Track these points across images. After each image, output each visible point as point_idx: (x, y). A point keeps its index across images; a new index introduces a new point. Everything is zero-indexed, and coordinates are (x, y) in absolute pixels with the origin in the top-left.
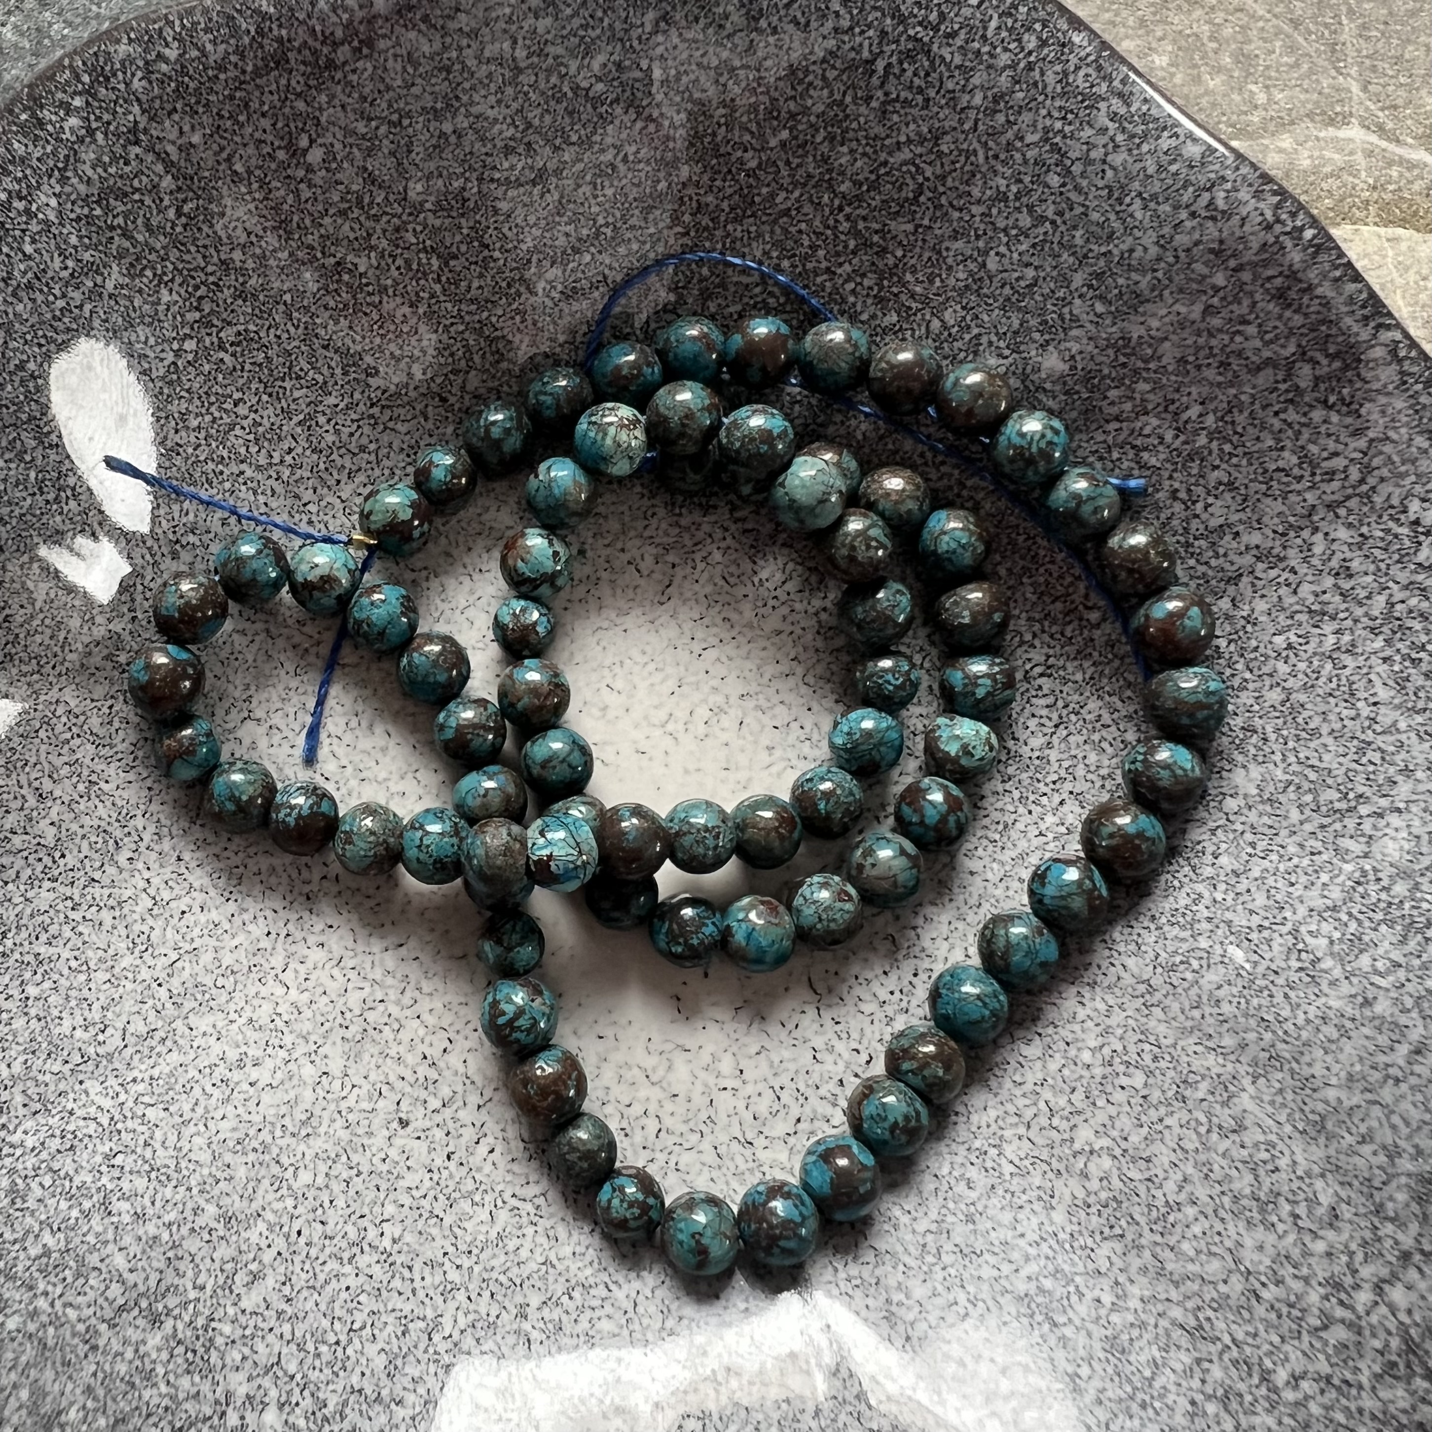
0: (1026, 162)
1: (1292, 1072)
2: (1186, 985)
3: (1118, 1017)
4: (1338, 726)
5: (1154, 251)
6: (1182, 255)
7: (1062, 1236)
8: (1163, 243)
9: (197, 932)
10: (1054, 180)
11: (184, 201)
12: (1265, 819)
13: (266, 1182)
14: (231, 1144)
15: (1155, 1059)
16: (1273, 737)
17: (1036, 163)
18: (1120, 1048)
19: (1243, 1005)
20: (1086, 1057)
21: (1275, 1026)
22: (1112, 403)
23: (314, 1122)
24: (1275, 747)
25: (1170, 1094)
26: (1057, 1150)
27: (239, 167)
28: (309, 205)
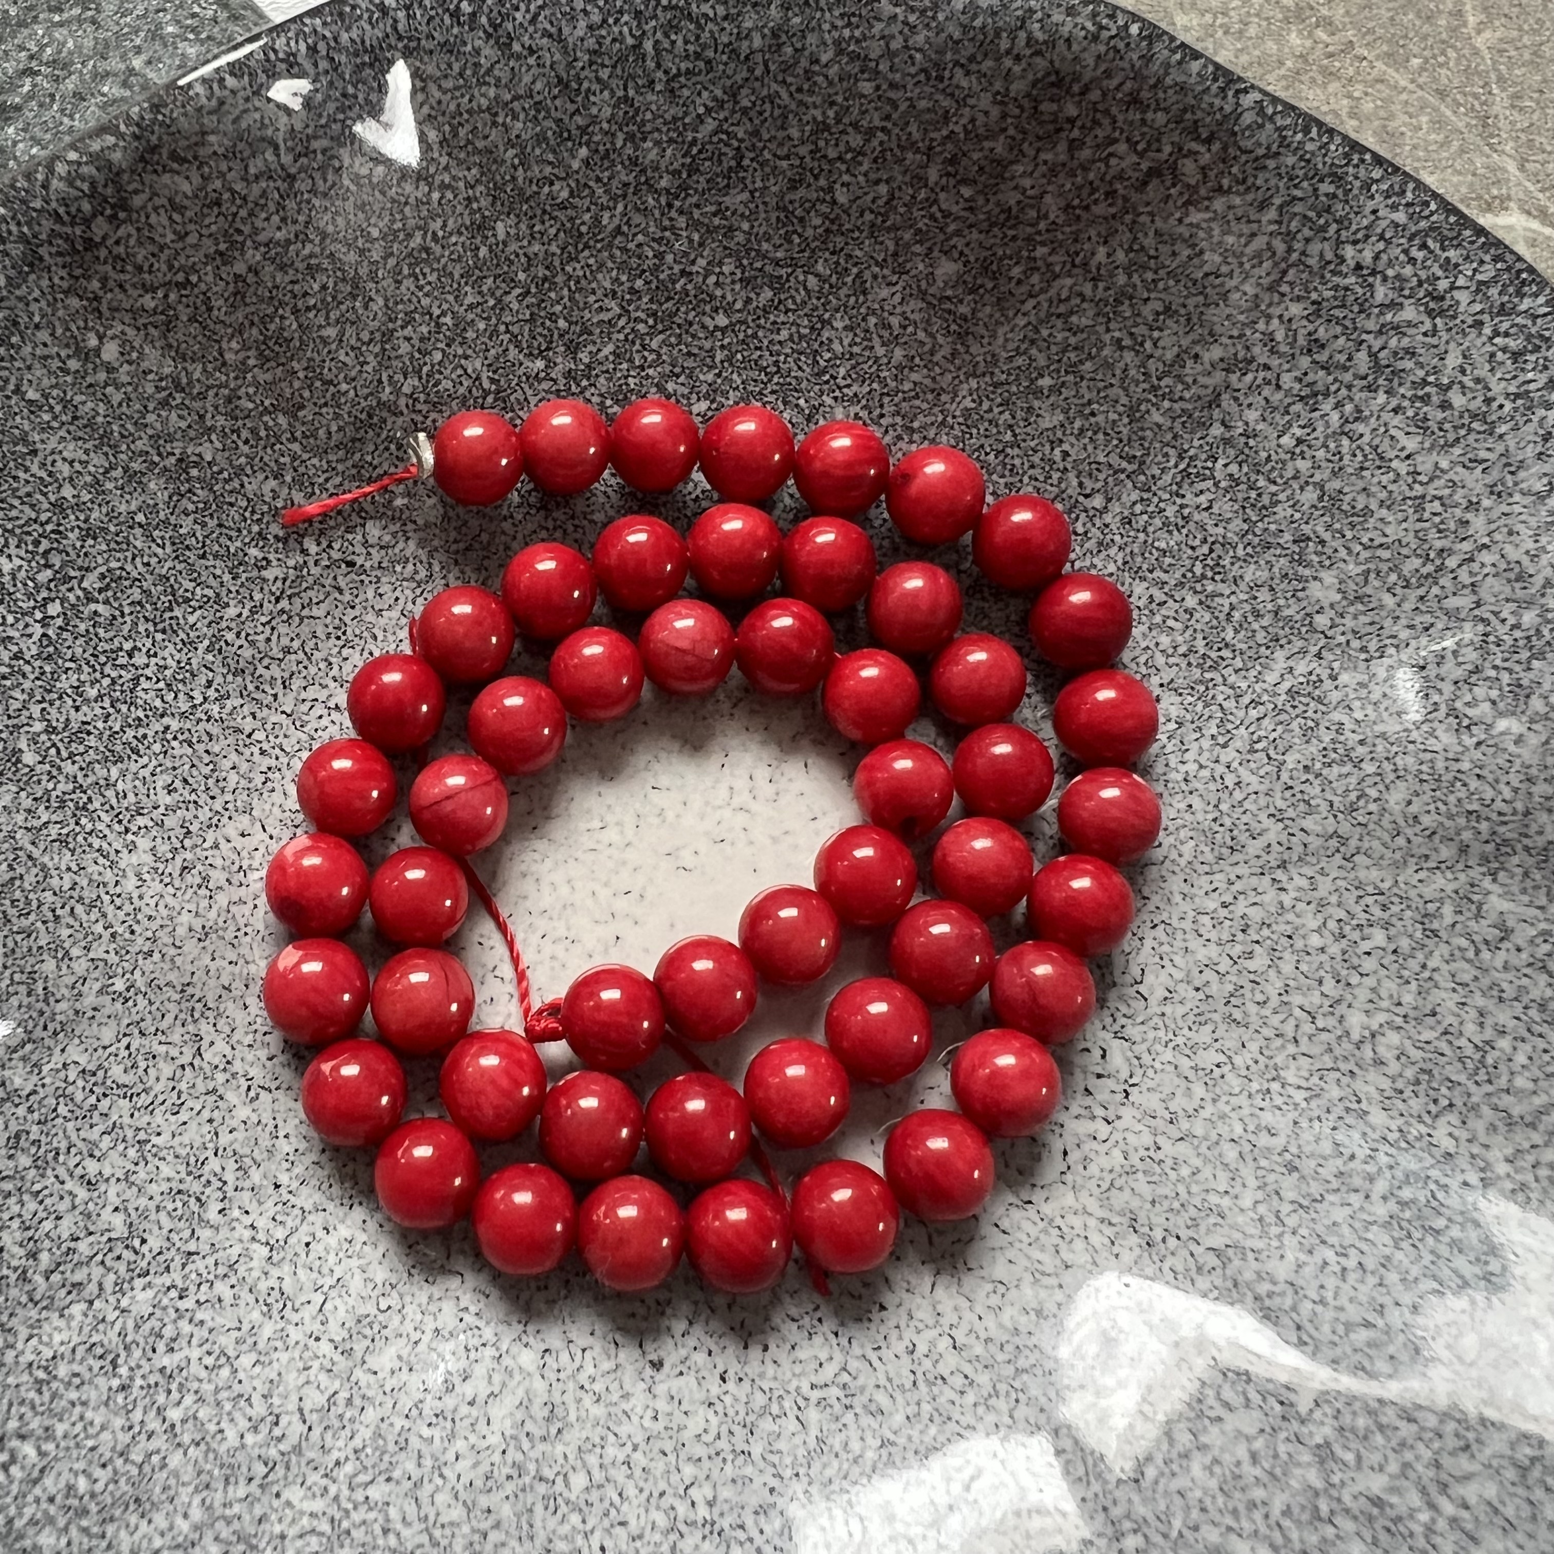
0: (831, 83)
1: (1527, 849)
2: (1374, 817)
3: (1325, 886)
4: (1384, 495)
5: (995, 111)
6: (1025, 102)
7: (1392, 1137)
8: (1001, 99)
9: (332, 1259)
10: (867, 87)
12: (1363, 619)
13: (539, 1509)
14: (479, 1483)
15: (1384, 908)
16: (1327, 536)
17: (841, 80)
18: (1342, 914)
19: (1443, 808)
20: (1315, 941)
21: (1485, 812)
22: (1019, 282)
23: (559, 1411)
24: (1335, 544)
25: (1419, 934)
26: (1338, 1051)
27: (31, 395)
28: (124, 409)
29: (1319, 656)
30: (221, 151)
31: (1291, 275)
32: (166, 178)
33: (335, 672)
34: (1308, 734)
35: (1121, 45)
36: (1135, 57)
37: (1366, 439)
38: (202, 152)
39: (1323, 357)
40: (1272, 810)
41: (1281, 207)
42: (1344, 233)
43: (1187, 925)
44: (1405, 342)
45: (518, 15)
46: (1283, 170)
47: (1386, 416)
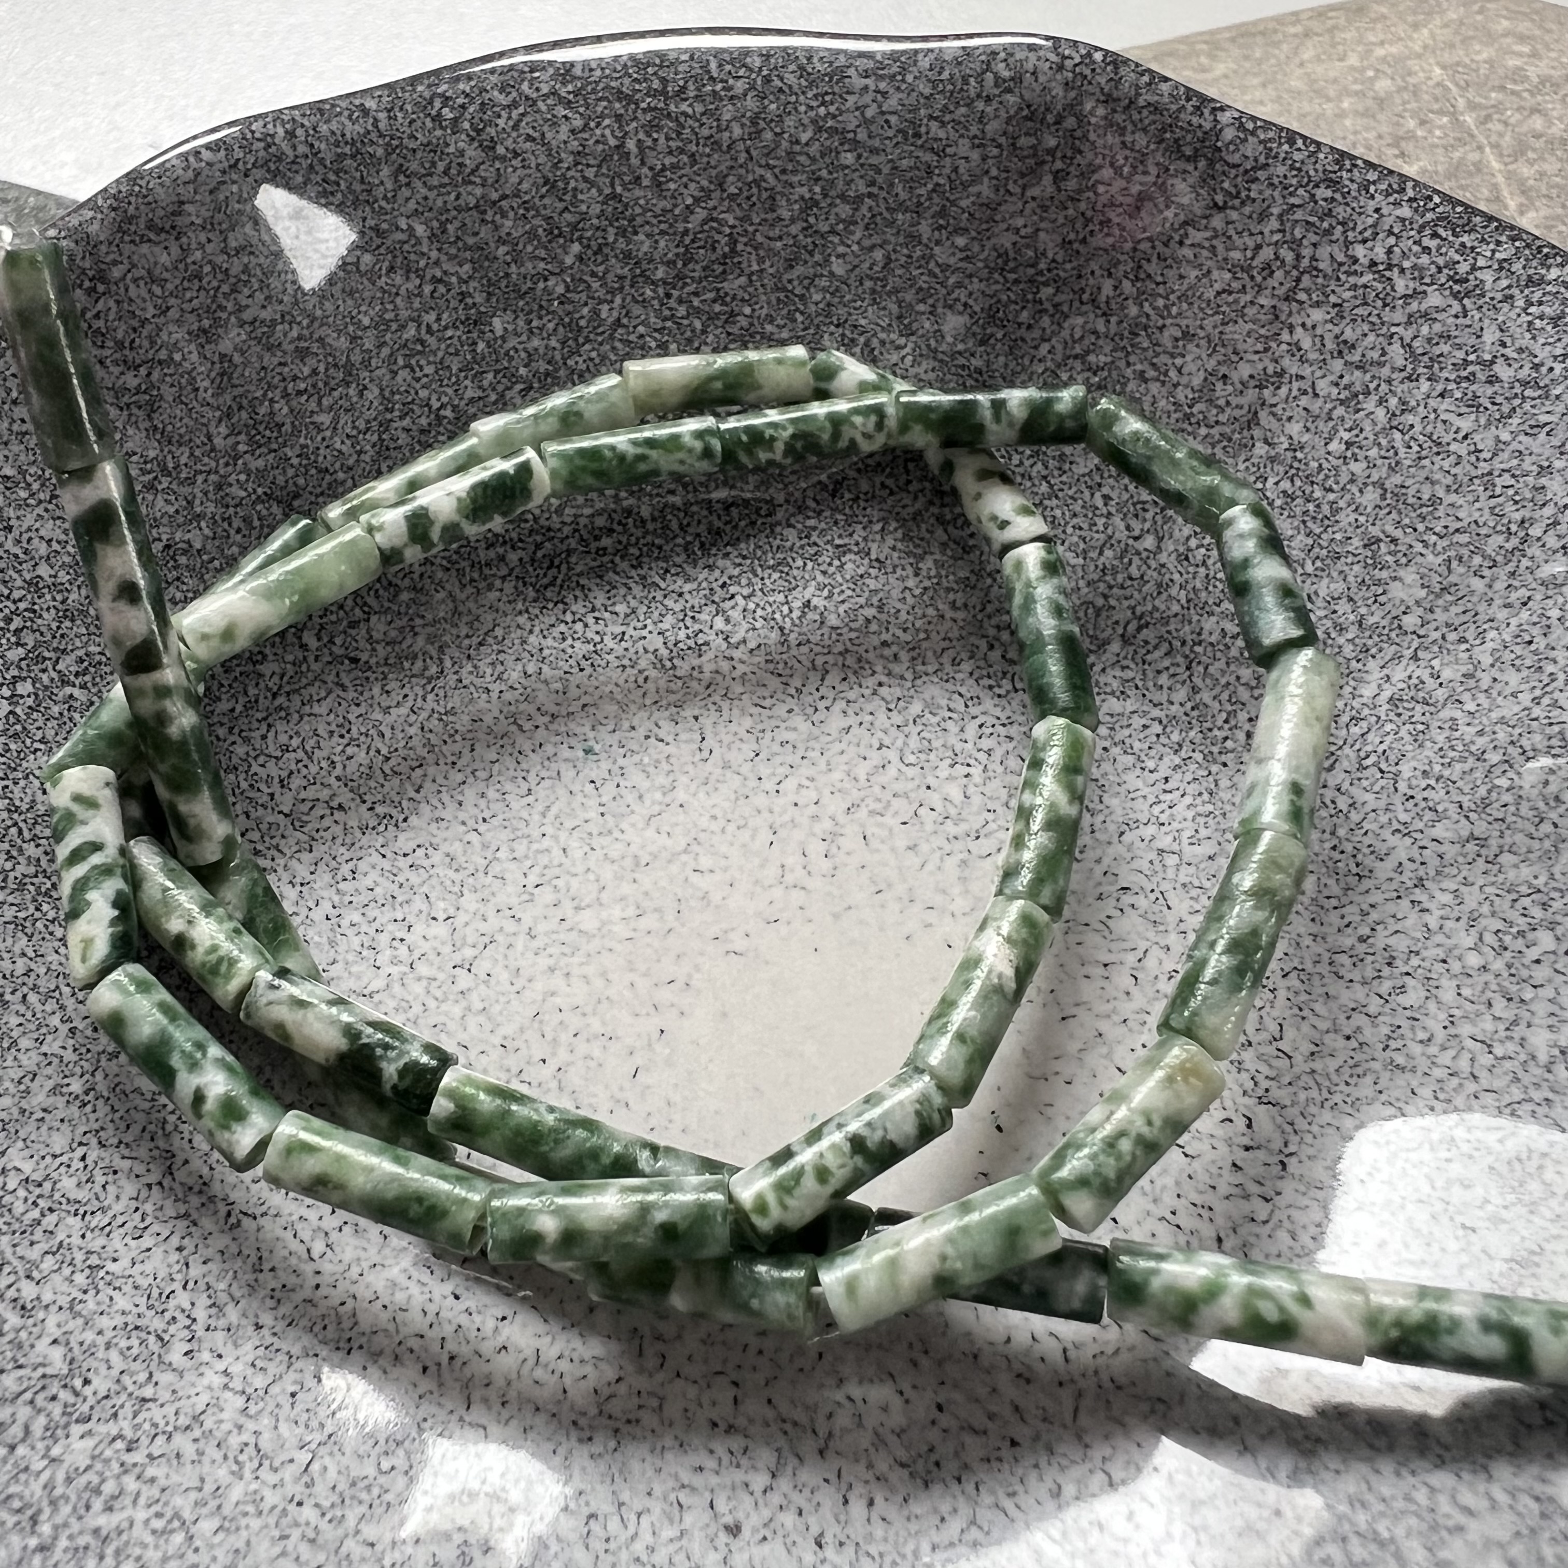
0: (813, 159)
3: (1472, 898)
5: (975, 155)
6: (1002, 140)
8: (978, 143)
10: (849, 158)
12: (1454, 610)
15: (1545, 906)
16: (1398, 533)
17: (823, 155)
18: (1499, 925)
20: (1474, 960)
22: (1029, 327)
24: (1408, 540)
26: (1526, 1079)
29: (1415, 658)
30: (198, 221)
31: (1306, 281)
32: (145, 248)
33: (338, 771)
34: (1418, 739)
35: (1087, 72)
36: (1103, 80)
37: (1418, 428)
38: (180, 221)
39: (1356, 357)
40: (1396, 825)
41: (1280, 216)
42: (1351, 234)
43: (1324, 968)
44: (1437, 327)
45: (501, 122)
46: (1276, 181)
47: (1432, 403)
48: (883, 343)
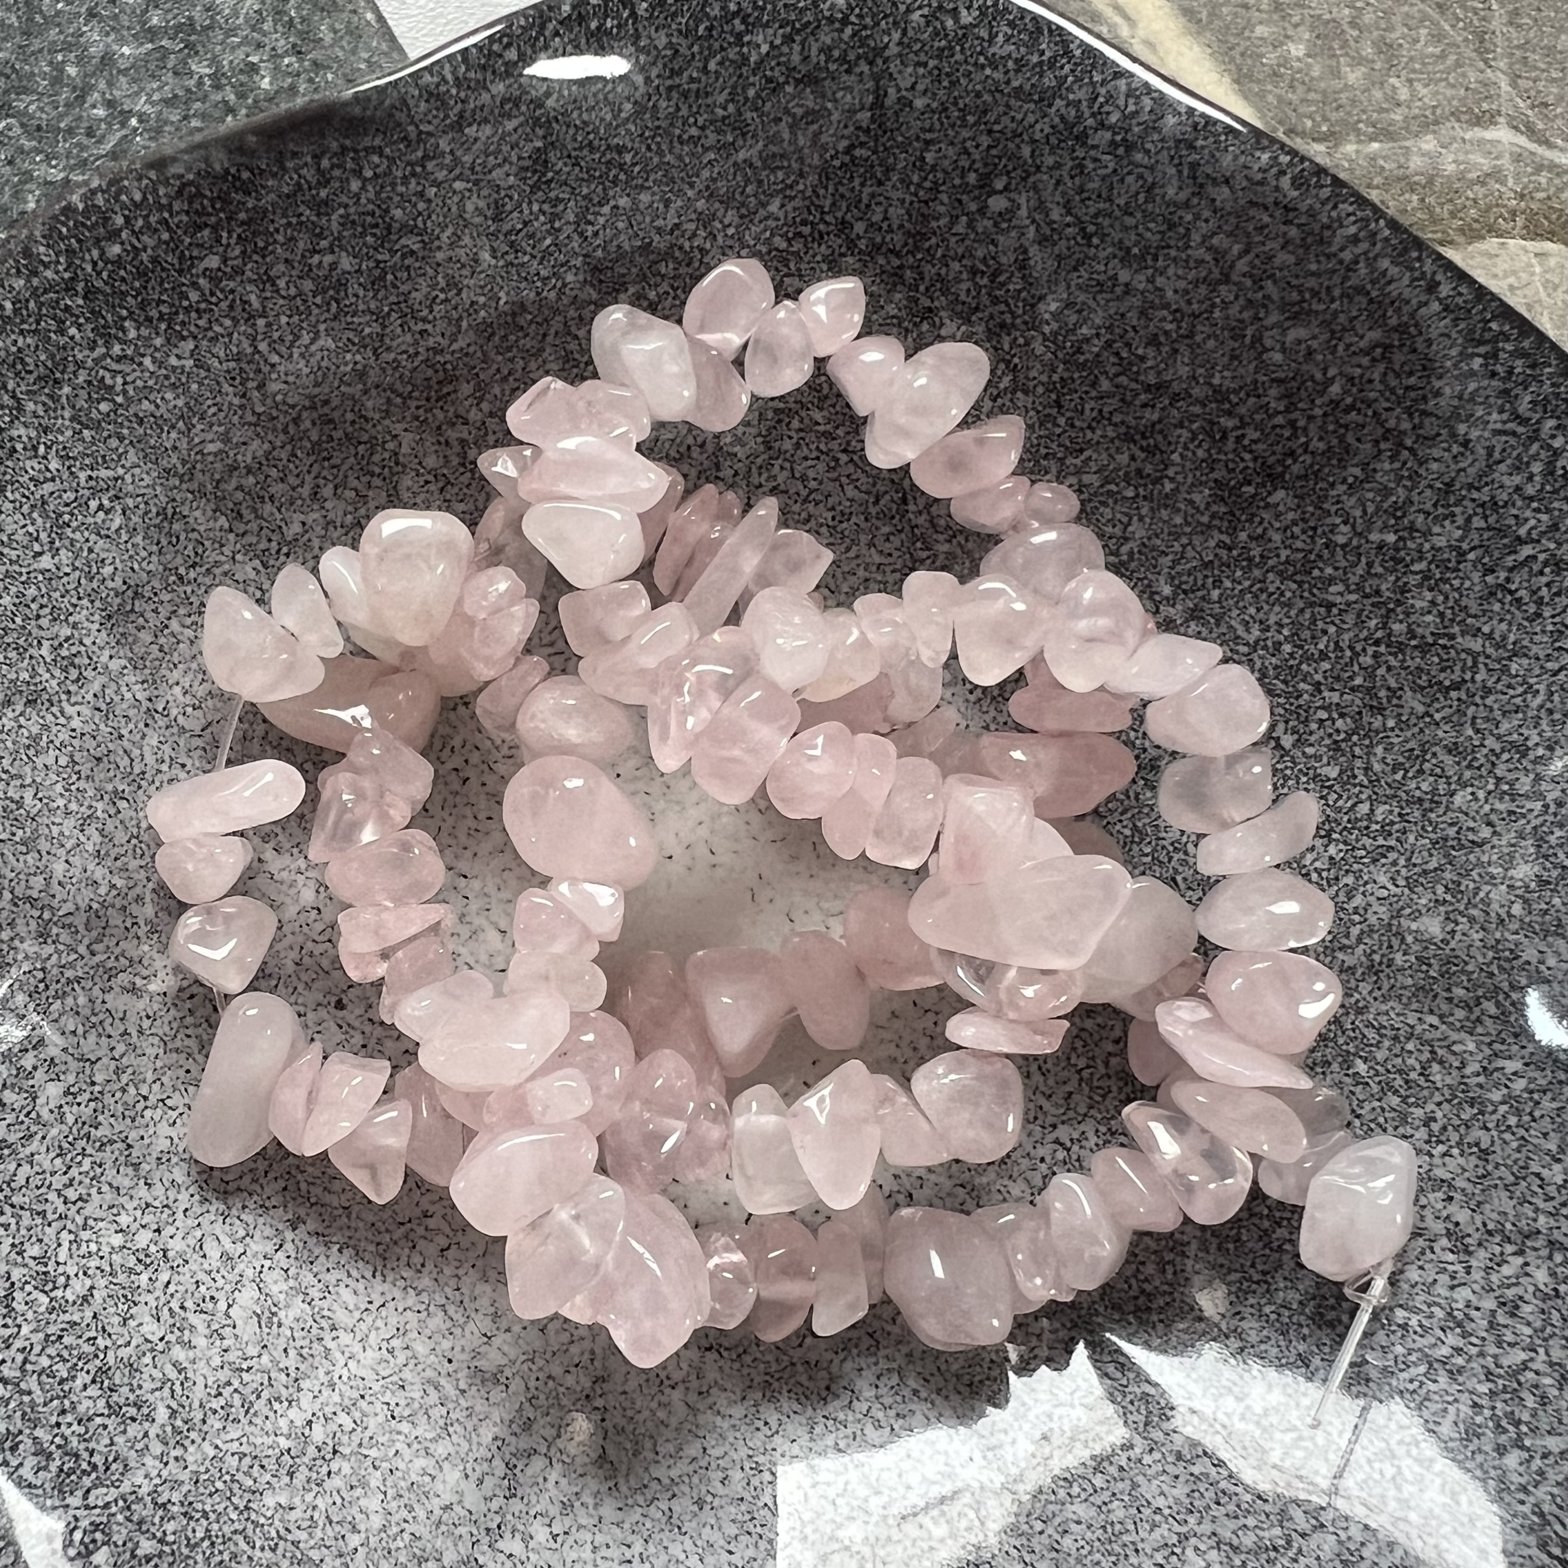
11: (862, 145)
27: (929, 157)
28: (953, 239)
48: (1395, 863)
